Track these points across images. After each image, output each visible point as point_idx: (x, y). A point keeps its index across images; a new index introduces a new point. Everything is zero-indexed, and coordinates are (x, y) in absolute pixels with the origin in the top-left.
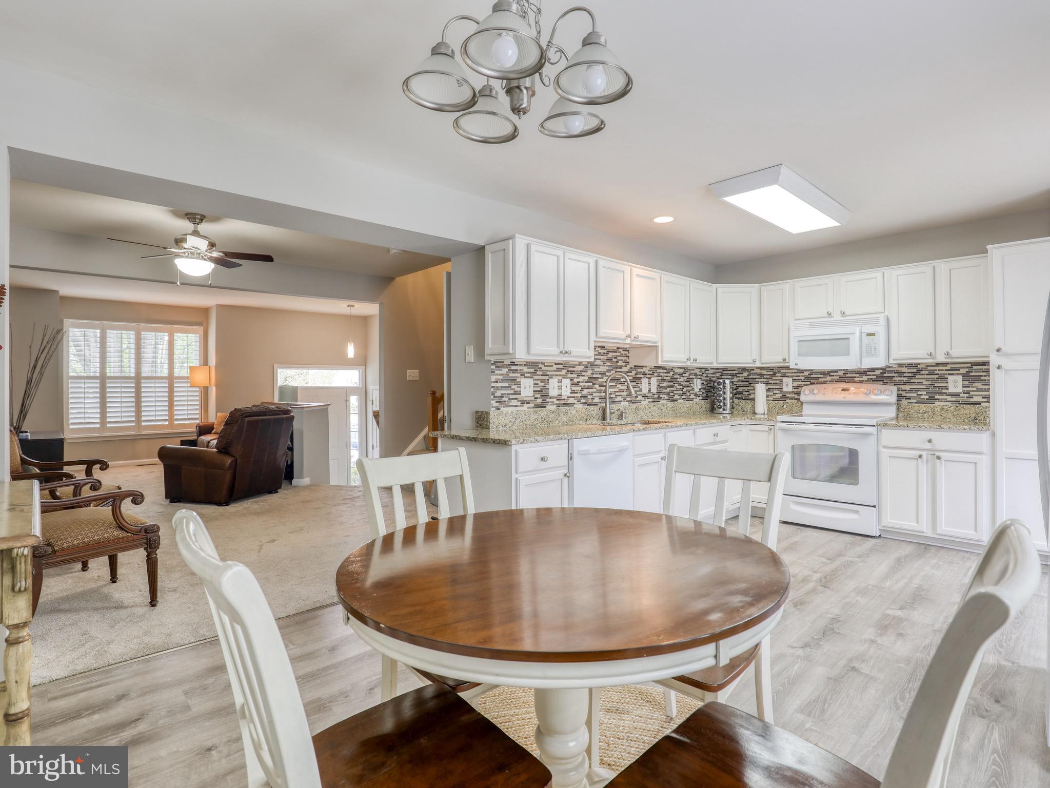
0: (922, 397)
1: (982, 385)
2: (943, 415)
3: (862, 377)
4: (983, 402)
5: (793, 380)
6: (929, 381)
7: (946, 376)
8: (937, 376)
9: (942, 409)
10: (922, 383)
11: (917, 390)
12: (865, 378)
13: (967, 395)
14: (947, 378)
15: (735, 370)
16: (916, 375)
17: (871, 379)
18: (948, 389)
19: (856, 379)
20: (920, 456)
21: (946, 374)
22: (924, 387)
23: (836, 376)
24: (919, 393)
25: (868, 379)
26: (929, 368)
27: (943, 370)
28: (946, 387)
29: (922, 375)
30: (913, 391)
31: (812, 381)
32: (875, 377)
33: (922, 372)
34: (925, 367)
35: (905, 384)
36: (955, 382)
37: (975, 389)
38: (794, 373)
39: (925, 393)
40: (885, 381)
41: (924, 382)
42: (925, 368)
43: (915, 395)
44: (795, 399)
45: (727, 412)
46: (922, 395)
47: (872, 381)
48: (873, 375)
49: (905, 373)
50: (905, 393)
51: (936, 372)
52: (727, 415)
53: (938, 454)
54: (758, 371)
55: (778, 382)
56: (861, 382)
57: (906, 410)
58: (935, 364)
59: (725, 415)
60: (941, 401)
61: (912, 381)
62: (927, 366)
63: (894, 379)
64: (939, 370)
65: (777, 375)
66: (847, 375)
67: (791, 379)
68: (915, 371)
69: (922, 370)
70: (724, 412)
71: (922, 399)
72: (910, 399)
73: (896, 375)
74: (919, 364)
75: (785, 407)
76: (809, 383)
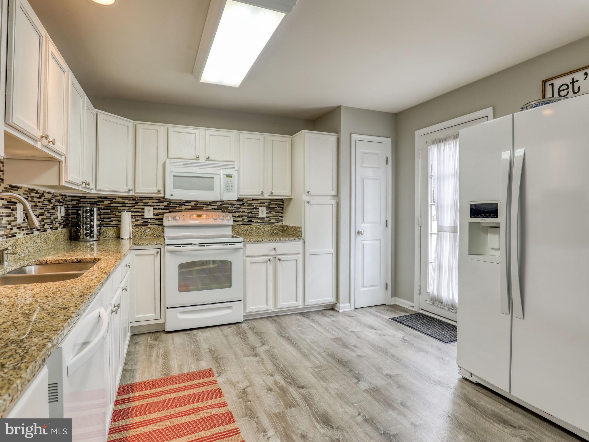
0: (245, 220)
1: (275, 213)
2: (257, 231)
3: (208, 207)
4: (275, 223)
5: (154, 208)
6: (249, 210)
7: (258, 207)
8: (253, 207)
9: (256, 228)
10: (245, 211)
11: (242, 216)
12: (210, 208)
13: (268, 219)
14: (258, 209)
15: (94, 199)
16: (242, 206)
17: (214, 208)
18: (258, 215)
19: (204, 208)
20: (269, 260)
21: (258, 206)
22: (246, 214)
23: (189, 206)
24: (243, 218)
25: (212, 208)
26: (249, 202)
27: (256, 203)
28: (258, 214)
29: (245, 206)
30: (240, 216)
31: (170, 210)
32: (216, 207)
33: (245, 205)
34: (246, 201)
35: (235, 212)
36: (262, 211)
37: (272, 215)
38: (155, 202)
39: (246, 218)
40: (224, 210)
42: (247, 202)
43: (241, 219)
44: (155, 224)
45: (94, 239)
46: (245, 219)
47: (215, 210)
48: (215, 206)
49: (235, 204)
50: (235, 218)
51: (253, 205)
52: (94, 242)
53: (278, 257)
54: (120, 200)
55: (140, 210)
56: (207, 210)
57: (236, 229)
58: (252, 200)
59: (92, 243)
60: (255, 223)
61: (240, 210)
62: (247, 200)
63: (229, 208)
64: (254, 203)
65: (139, 204)
66: (198, 206)
67: (153, 208)
68: (241, 203)
69: (245, 203)
70: (92, 239)
71: (245, 222)
72: (238, 222)
73: (230, 206)
74: (244, 199)
75: (147, 231)
76: (168, 211)
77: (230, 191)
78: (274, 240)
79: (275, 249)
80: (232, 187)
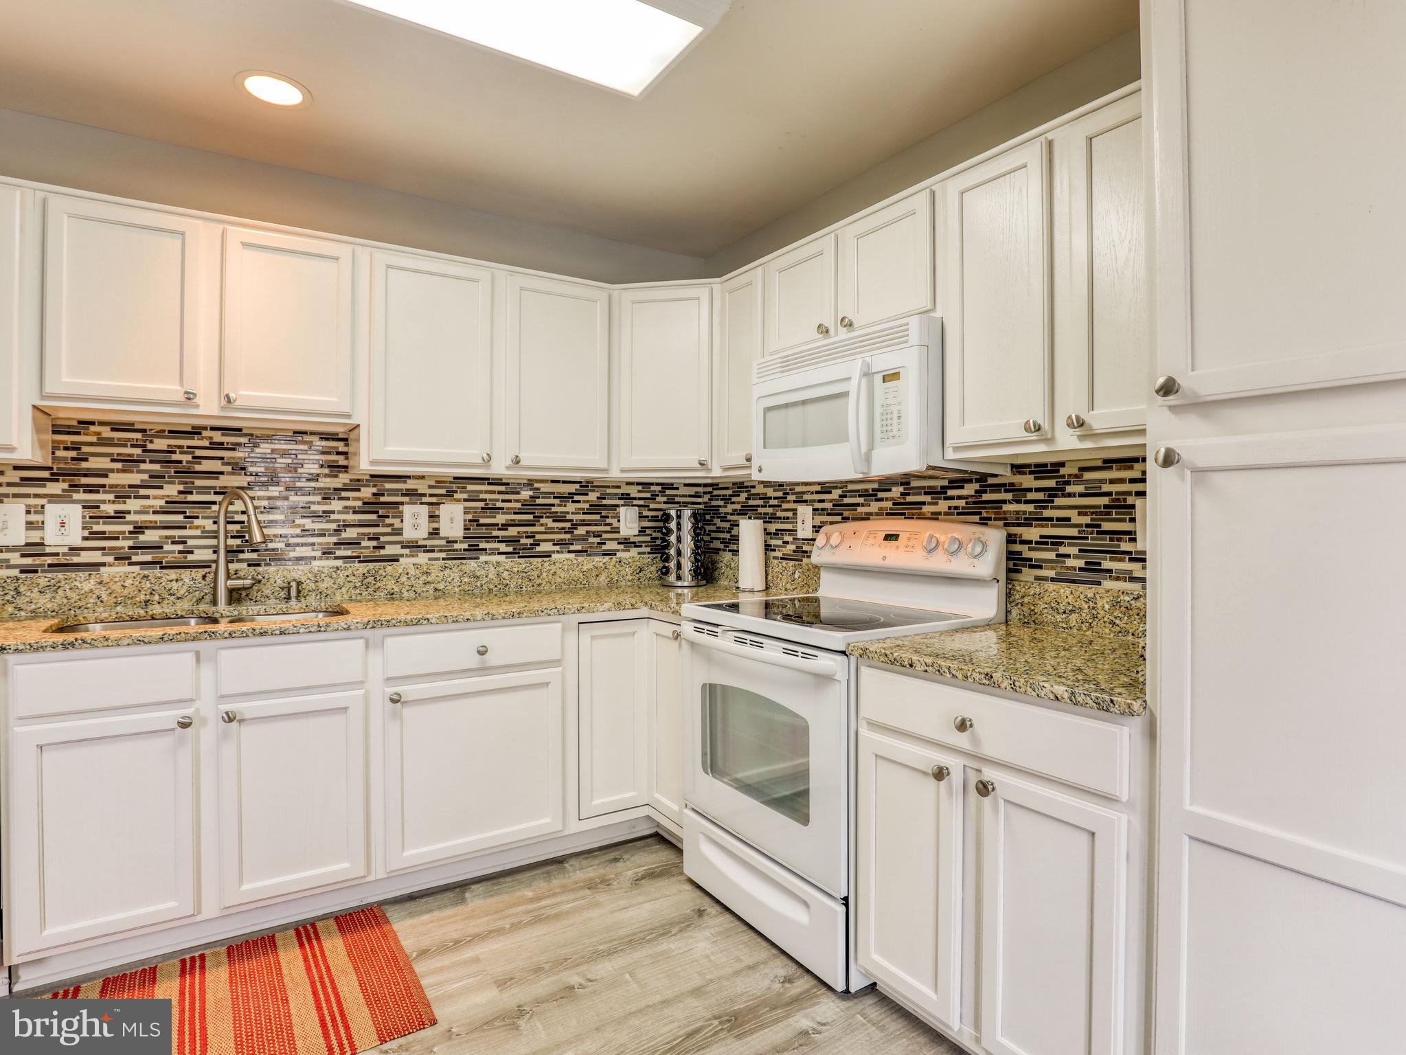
0: (1070, 562)
2: (1117, 622)
3: (936, 504)
5: (814, 510)
6: (1086, 514)
7: (1130, 500)
8: (1105, 501)
9: (1116, 604)
10: (1069, 519)
11: (1057, 541)
12: (943, 505)
14: (1133, 507)
16: (1056, 496)
17: (956, 508)
18: (1134, 540)
19: (926, 509)
20: (940, 774)
21: (1129, 493)
22: (1073, 532)
23: (887, 499)
24: (1063, 550)
25: (950, 508)
26: (1088, 476)
27: (1121, 481)
28: (1129, 533)
29: (1070, 495)
30: (1046, 543)
31: (846, 514)
32: (962, 503)
33: (1069, 489)
34: (1076, 471)
35: (1028, 522)
38: (816, 493)
39: (1073, 551)
40: (985, 515)
41: (1076, 519)
42: (1076, 476)
43: (1051, 555)
45: (686, 584)
46: (1068, 556)
47: (959, 514)
48: (960, 498)
49: (1030, 490)
50: (1030, 549)
51: (1106, 488)
52: (686, 591)
53: (989, 774)
55: (790, 514)
56: (935, 516)
57: (1026, 600)
58: (1100, 463)
59: (679, 591)
60: (1118, 579)
61: (1047, 513)
62: (1082, 469)
63: (1006, 507)
64: (1112, 482)
65: (789, 498)
66: (908, 498)
67: (811, 508)
68: (1051, 483)
69: (1068, 483)
70: (679, 583)
71: (1068, 568)
72: (1040, 567)
73: (1009, 496)
74: (1063, 464)
76: (839, 518)
77: (894, 437)
78: (960, 676)
79: (963, 726)
80: (899, 417)
